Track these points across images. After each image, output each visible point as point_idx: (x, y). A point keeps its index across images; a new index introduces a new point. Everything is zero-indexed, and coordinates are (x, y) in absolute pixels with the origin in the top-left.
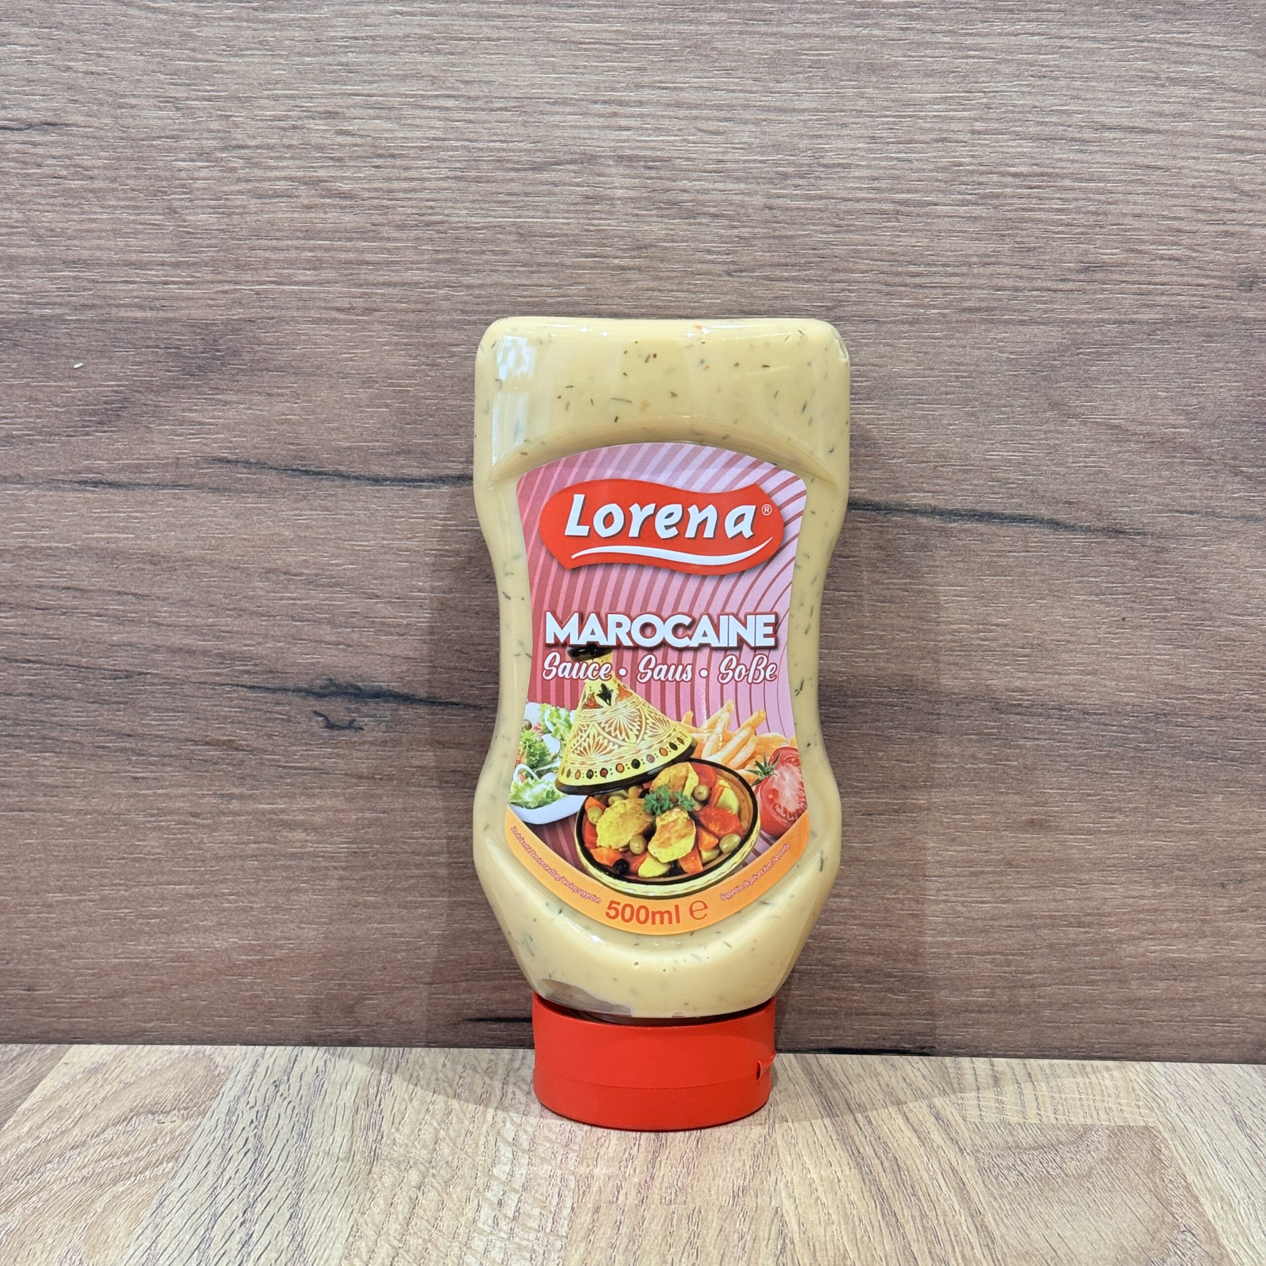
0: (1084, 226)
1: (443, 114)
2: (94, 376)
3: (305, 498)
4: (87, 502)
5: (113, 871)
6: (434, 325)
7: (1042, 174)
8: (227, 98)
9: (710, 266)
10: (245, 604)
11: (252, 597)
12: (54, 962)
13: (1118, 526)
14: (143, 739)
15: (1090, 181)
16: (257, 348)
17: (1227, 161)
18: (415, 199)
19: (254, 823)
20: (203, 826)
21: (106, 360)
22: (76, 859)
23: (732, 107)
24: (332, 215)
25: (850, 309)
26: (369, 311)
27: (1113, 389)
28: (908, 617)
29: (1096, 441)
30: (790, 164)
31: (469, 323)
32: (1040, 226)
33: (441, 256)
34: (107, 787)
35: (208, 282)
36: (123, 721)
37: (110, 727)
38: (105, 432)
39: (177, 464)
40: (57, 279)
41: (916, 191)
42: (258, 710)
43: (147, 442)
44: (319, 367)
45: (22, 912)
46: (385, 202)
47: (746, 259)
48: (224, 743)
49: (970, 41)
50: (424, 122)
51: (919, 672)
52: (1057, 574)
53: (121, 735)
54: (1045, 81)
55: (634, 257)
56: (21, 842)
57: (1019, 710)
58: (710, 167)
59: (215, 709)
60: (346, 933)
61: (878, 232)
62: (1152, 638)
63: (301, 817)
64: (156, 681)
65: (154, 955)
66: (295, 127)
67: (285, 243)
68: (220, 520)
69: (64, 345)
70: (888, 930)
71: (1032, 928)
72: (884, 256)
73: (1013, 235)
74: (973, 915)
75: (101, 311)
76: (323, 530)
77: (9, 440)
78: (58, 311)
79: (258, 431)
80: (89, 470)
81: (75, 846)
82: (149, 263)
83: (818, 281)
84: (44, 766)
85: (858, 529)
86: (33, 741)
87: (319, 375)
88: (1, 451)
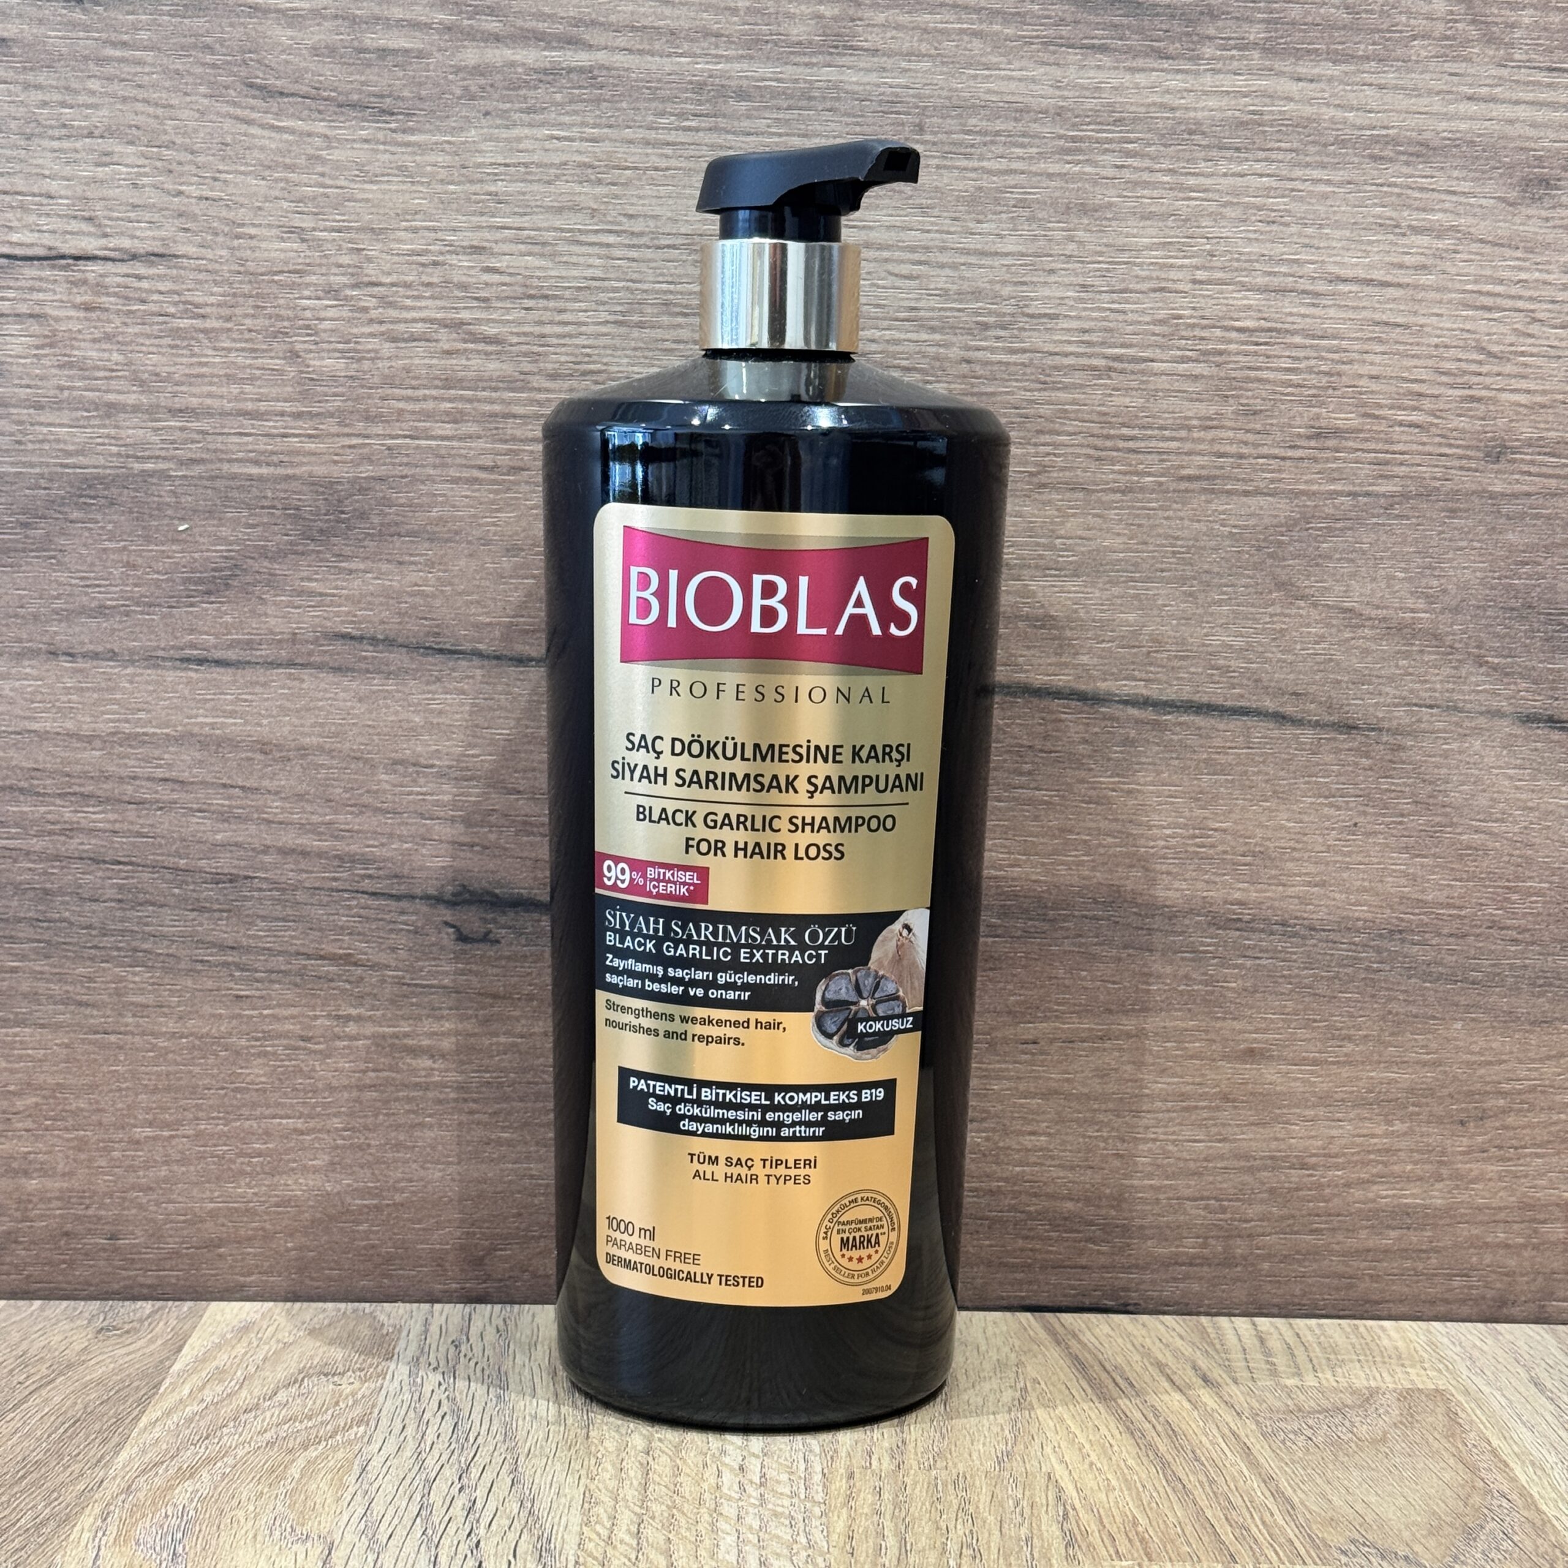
0: (1315, 387)
1: (603, 251)
2: (202, 540)
3: (438, 679)
4: (189, 682)
5: (211, 1102)
7: (1270, 330)
8: (359, 230)
10: (367, 799)
11: (376, 792)
12: (141, 1207)
13: (1350, 722)
14: (249, 952)
15: (1322, 337)
16: (387, 510)
17: (1473, 319)
18: (570, 346)
19: (373, 1049)
20: (315, 1052)
21: (215, 522)
22: (168, 1089)
23: (927, 249)
24: (476, 362)
25: (1055, 475)
26: (515, 469)
27: (1346, 568)
28: (1116, 820)
29: (1328, 625)
30: (990, 313)
32: (1267, 387)
34: (206, 1007)
35: (333, 435)
36: (225, 931)
37: (209, 938)
38: (212, 603)
39: (294, 641)
40: (162, 429)
41: (1130, 346)
42: (382, 920)
44: (457, 533)
45: (105, 1149)
46: (536, 349)
48: (341, 957)
49: (1192, 181)
50: (581, 260)
51: (1128, 882)
52: (1282, 773)
53: (223, 947)
54: (1274, 227)
56: (105, 1068)
57: (1238, 925)
58: (902, 315)
59: (331, 918)
60: (476, 1175)
61: (1088, 390)
62: (1387, 845)
63: (426, 1042)
64: (264, 886)
65: (255, 1199)
66: (435, 264)
67: (420, 393)
68: (341, 704)
69: (168, 504)
70: (1089, 1172)
71: (1251, 1170)
72: (1095, 417)
73: (1238, 397)
74: (1185, 1155)
75: (209, 466)
76: (458, 716)
77: (101, 611)
78: (162, 466)
79: (387, 604)
80: (193, 646)
81: (168, 1074)
82: (267, 413)
83: (1021, 443)
84: (134, 982)
85: (1061, 721)
86: (122, 954)
87: (457, 542)
88: (92, 623)
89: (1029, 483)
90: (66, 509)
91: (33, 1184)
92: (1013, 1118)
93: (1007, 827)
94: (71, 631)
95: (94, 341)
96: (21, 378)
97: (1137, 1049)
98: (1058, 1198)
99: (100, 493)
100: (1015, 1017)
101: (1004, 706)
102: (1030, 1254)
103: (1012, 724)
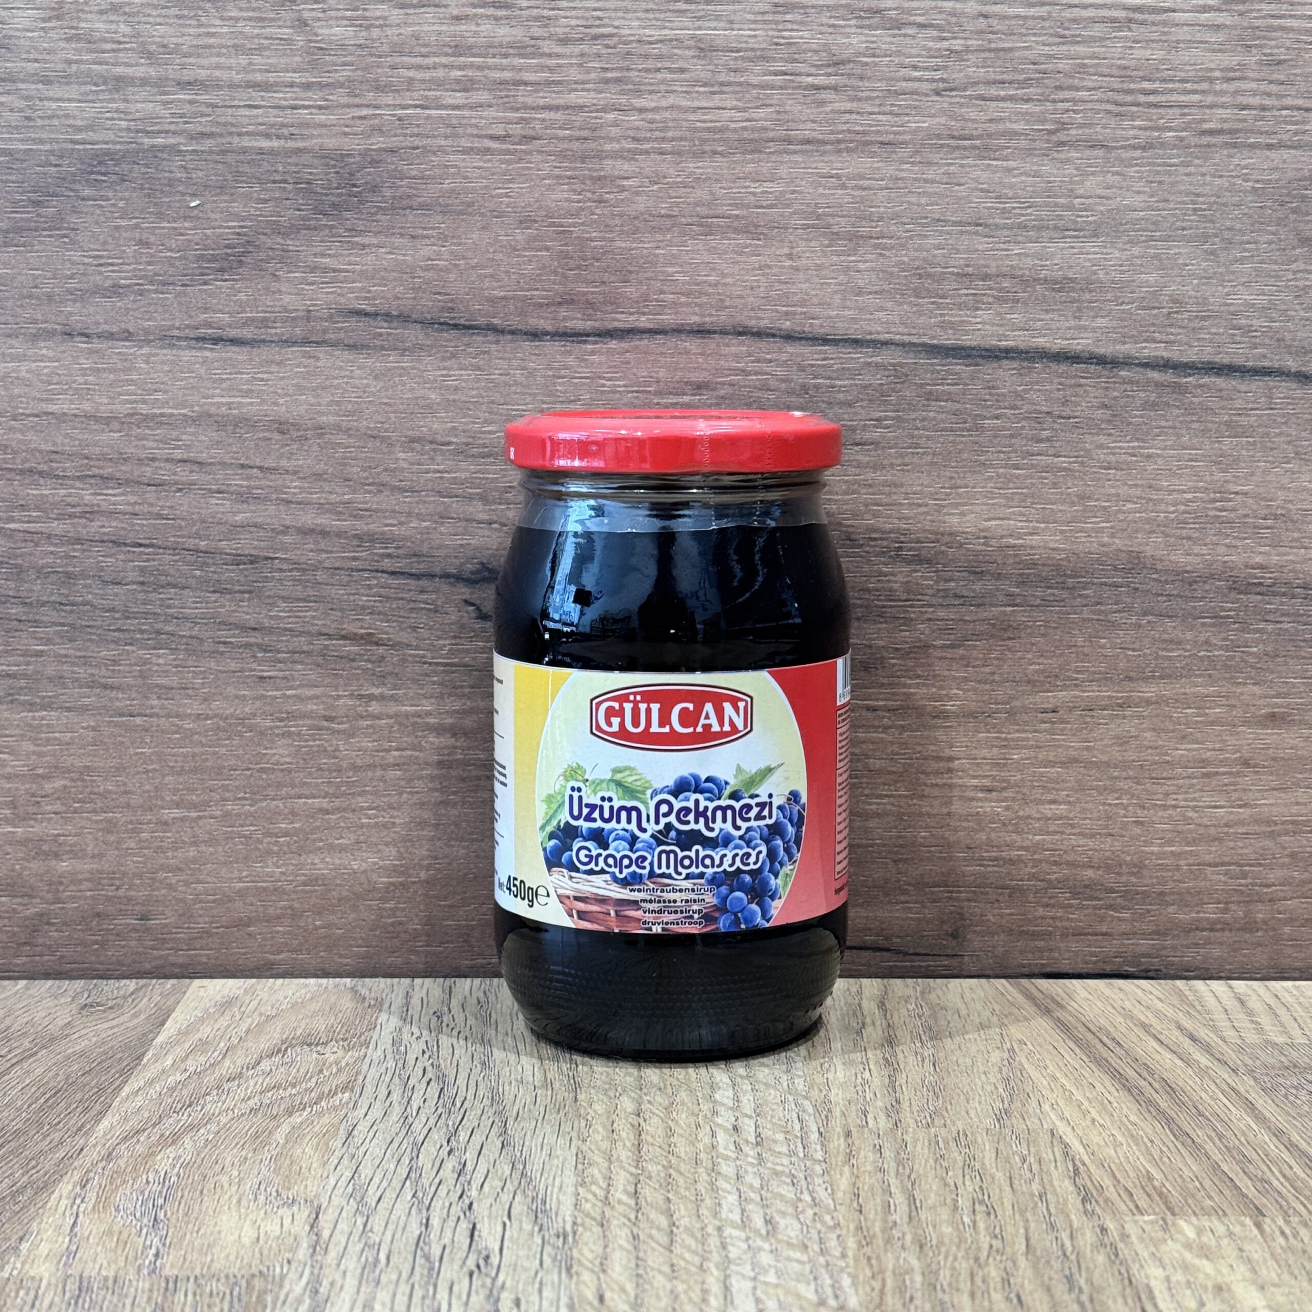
2: (213, 216)
3: (454, 356)
4: (205, 361)
5: (237, 783)
6: (601, 156)
9: (916, 85)
10: (385, 478)
11: (394, 470)
12: (170, 887)
14: (271, 633)
16: (399, 183)
18: (580, 9)
19: (396, 728)
20: (339, 732)
21: (227, 198)
22: (194, 771)
24: (486, 27)
25: (1074, 132)
26: (527, 139)
28: (1136, 485)
31: (642, 152)
32: (1291, 36)
33: (609, 75)
34: (229, 689)
35: (344, 106)
36: (247, 612)
37: (232, 620)
38: (226, 280)
39: (308, 319)
40: (171, 103)
42: (402, 599)
43: (274, 293)
44: (469, 205)
45: (133, 831)
46: (546, 13)
47: (958, 77)
48: (362, 637)
51: (1147, 548)
52: (1304, 434)
53: (245, 628)
55: (830, 75)
56: (132, 751)
57: (1260, 589)
59: (352, 598)
61: (1108, 43)
63: (449, 721)
64: (285, 567)
65: (283, 878)
67: (432, 60)
68: (357, 381)
69: (179, 180)
70: (1109, 840)
71: (1272, 835)
72: (1114, 71)
73: (1261, 46)
74: (1206, 821)
75: (221, 141)
76: (474, 392)
77: (115, 290)
78: (172, 141)
79: (401, 279)
80: (208, 325)
81: (194, 755)
82: (276, 84)
83: (1039, 100)
84: (158, 665)
85: (1080, 385)
86: (146, 636)
87: (470, 214)
88: (107, 303)
89: (1048, 141)
90: (77, 187)
91: (64, 866)
92: (1033, 787)
93: (1026, 496)
94: (85, 311)
95: (101, 12)
96: (29, 52)
97: (1157, 716)
98: (1078, 866)
99: (110, 170)
100: (1034, 686)
101: (1022, 371)
102: (1051, 921)
103: (1031, 389)
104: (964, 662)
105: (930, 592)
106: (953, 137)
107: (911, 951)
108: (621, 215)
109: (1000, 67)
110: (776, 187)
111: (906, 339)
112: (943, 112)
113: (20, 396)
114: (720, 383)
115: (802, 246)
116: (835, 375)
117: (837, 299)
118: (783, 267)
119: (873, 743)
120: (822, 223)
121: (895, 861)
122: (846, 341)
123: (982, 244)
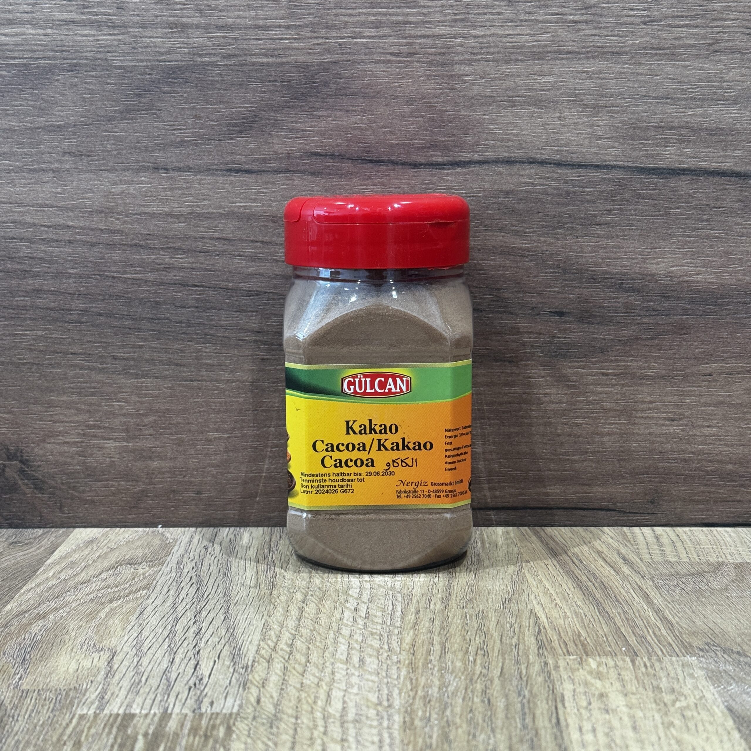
2: (236, 101)
3: (369, 177)
4: (231, 183)
5: (249, 418)
6: (453, 63)
9: (633, 19)
12: (213, 476)
14: (268, 334)
16: (339, 80)
21: (243, 91)
22: (226, 411)
25: (723, 44)
26: (411, 54)
31: (476, 61)
33: (458, 17)
34: (245, 365)
35: (308, 38)
36: (254, 323)
37: (246, 327)
38: (243, 137)
39: (288, 157)
40: (213, 38)
43: (269, 143)
44: (379, 92)
45: (193, 444)
47: (656, 14)
53: (253, 332)
55: (583, 14)
56: (191, 400)
64: (275, 297)
65: (275, 471)
67: (358, 11)
69: (217, 81)
70: (741, 448)
72: (747, 10)
75: (240, 59)
77: (182, 144)
78: (213, 59)
79: (340, 135)
80: (233, 162)
81: (226, 403)
82: (271, 26)
83: (703, 27)
84: (206, 352)
85: (726, 189)
86: (199, 337)
87: (378, 98)
88: (177, 151)
89: (708, 50)
90: (161, 86)
91: (155, 464)
92: (698, 418)
93: (694, 252)
94: (165, 156)
96: (134, 11)
98: (723, 463)
99: (179, 76)
100: (698, 361)
101: (693, 182)
102: (708, 494)
103: (697, 192)
104: (658, 347)
105: (639, 308)
106: (654, 49)
107: (628, 511)
108: (464, 96)
109: (680, 8)
110: (552, 79)
111: (626, 164)
112: (647, 34)
113: (130, 204)
114: (519, 191)
115: (566, 113)
116: (585, 185)
117: (587, 142)
118: (555, 124)
119: (606, 394)
120: (578, 99)
121: (618, 460)
122: (591, 165)
123: (670, 109)
